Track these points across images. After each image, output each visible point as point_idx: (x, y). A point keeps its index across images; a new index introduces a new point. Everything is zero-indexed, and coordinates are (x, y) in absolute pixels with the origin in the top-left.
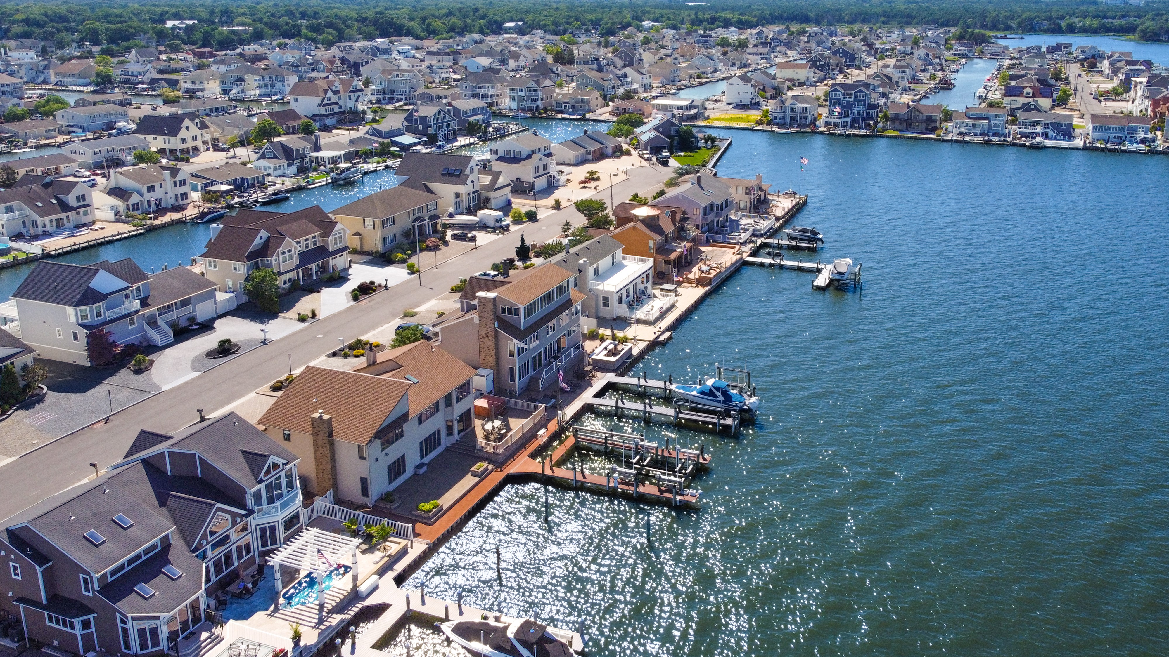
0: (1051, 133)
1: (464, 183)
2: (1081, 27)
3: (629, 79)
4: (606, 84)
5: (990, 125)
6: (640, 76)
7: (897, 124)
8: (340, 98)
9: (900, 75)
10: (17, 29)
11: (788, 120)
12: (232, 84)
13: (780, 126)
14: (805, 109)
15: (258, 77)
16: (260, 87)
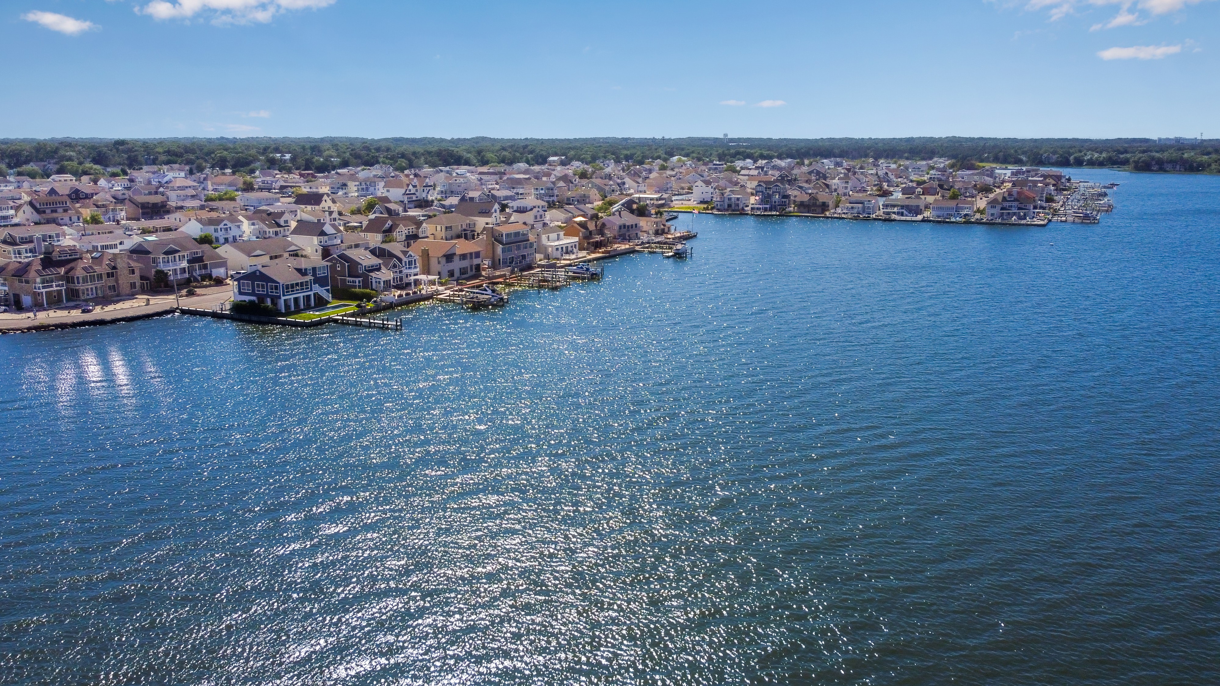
0: (905, 212)
1: (490, 216)
2: (1088, 160)
3: (627, 186)
4: (607, 188)
5: (864, 208)
6: (636, 185)
7: (802, 209)
8: (417, 191)
9: (844, 185)
10: (163, 158)
11: (726, 207)
12: (338, 188)
13: (719, 210)
14: (738, 199)
15: (357, 183)
16: (358, 190)
